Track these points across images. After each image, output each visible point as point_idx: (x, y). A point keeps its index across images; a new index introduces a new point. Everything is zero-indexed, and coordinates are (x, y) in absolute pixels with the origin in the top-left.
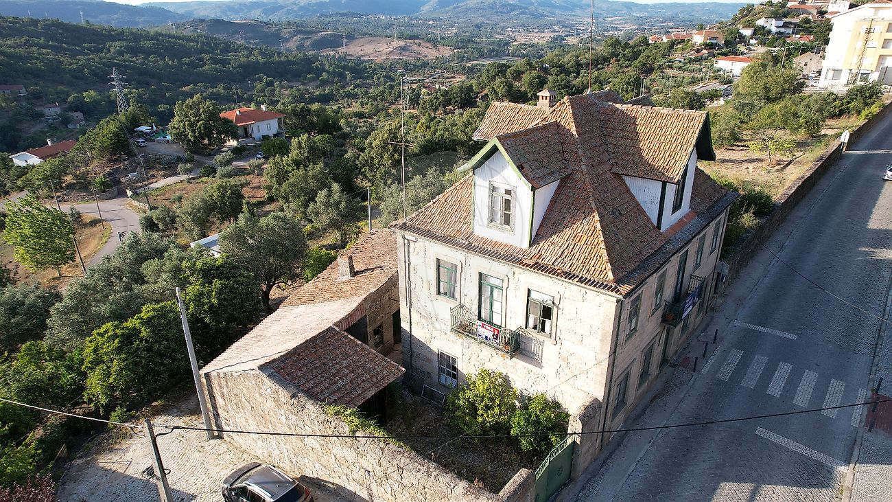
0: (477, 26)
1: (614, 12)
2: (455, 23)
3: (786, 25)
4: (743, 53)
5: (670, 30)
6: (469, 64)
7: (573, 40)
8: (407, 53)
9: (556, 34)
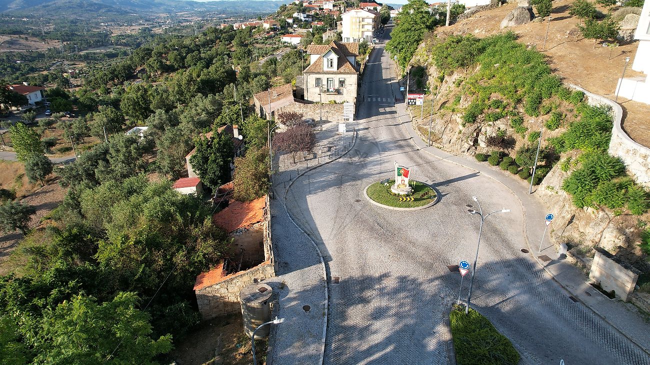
0: (72, 22)
1: (182, 9)
6: (82, 53)
7: (158, 31)
8: (17, 47)
9: (143, 26)
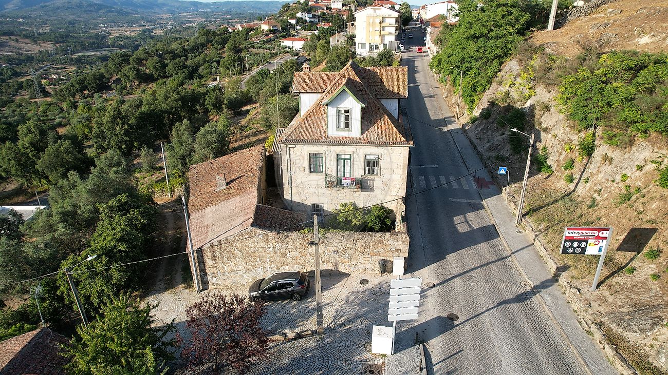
0: (70, 23)
1: (185, 9)
2: (47, 20)
3: (314, 16)
4: (294, 36)
5: (230, 21)
6: (75, 56)
7: (159, 32)
8: (6, 49)
9: (144, 28)
